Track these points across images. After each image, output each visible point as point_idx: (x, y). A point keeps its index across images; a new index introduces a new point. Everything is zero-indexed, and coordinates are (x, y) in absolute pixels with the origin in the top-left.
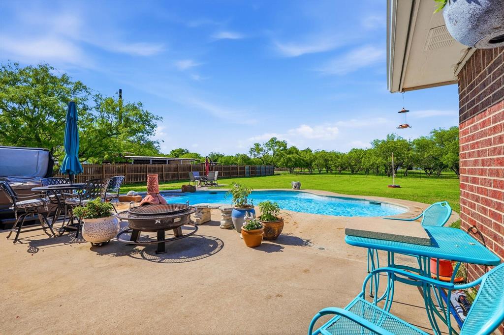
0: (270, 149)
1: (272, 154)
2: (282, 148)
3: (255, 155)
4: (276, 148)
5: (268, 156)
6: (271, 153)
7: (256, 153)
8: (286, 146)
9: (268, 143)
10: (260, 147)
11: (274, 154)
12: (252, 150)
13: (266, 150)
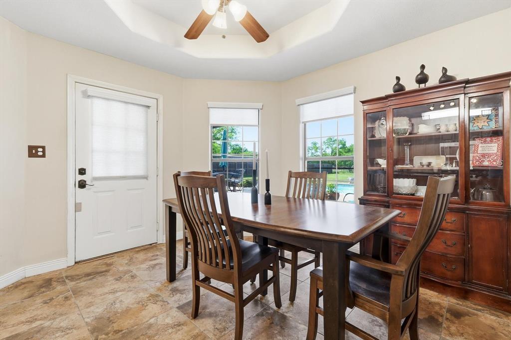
0: (327, 147)
1: (330, 153)
2: (341, 146)
3: (312, 153)
4: (334, 146)
5: (325, 155)
6: (329, 151)
7: (313, 151)
8: (345, 145)
9: (326, 142)
10: (317, 146)
11: (332, 152)
12: (309, 149)
13: (324, 148)
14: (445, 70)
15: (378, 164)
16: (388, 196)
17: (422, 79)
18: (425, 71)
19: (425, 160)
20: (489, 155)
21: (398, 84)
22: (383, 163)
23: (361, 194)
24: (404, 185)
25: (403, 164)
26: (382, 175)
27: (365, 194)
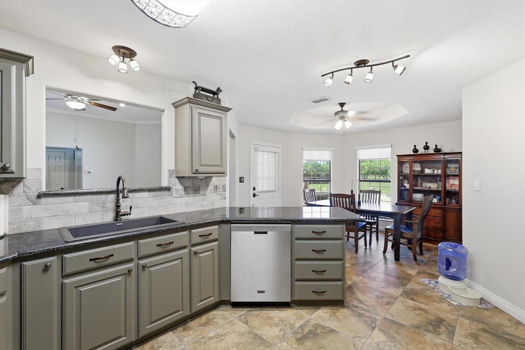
14: (436, 146)
15: (405, 187)
16: (410, 202)
17: (426, 148)
18: (428, 145)
19: (428, 185)
20: (455, 185)
21: (415, 148)
22: (407, 186)
23: (396, 201)
24: (418, 197)
25: (417, 186)
26: (407, 192)
27: (398, 201)
